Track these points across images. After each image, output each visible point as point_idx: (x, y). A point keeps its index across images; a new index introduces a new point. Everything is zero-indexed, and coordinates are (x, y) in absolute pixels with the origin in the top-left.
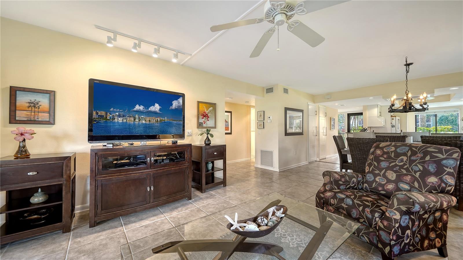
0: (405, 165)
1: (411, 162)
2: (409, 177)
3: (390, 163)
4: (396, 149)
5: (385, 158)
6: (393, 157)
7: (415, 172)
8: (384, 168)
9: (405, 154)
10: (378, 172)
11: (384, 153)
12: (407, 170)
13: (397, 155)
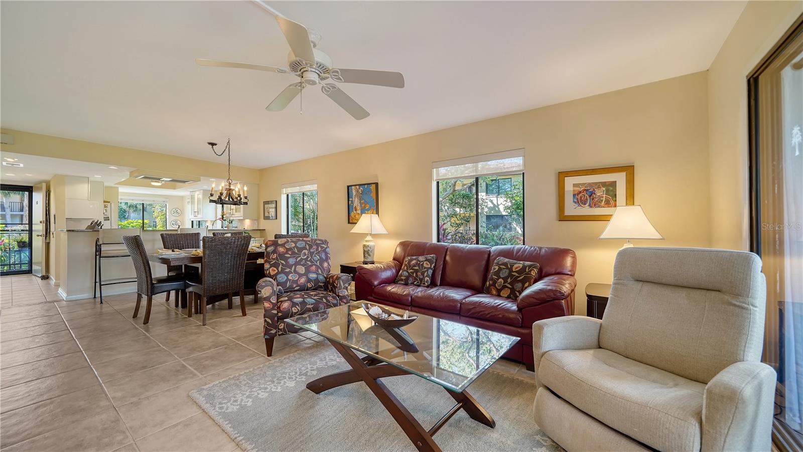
0: (308, 257)
1: (312, 254)
2: (314, 267)
3: (296, 259)
4: (296, 244)
5: (290, 255)
6: (296, 252)
7: (316, 261)
8: (293, 265)
9: (305, 248)
10: (289, 270)
11: (288, 250)
12: (310, 261)
13: (300, 250)
